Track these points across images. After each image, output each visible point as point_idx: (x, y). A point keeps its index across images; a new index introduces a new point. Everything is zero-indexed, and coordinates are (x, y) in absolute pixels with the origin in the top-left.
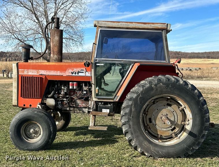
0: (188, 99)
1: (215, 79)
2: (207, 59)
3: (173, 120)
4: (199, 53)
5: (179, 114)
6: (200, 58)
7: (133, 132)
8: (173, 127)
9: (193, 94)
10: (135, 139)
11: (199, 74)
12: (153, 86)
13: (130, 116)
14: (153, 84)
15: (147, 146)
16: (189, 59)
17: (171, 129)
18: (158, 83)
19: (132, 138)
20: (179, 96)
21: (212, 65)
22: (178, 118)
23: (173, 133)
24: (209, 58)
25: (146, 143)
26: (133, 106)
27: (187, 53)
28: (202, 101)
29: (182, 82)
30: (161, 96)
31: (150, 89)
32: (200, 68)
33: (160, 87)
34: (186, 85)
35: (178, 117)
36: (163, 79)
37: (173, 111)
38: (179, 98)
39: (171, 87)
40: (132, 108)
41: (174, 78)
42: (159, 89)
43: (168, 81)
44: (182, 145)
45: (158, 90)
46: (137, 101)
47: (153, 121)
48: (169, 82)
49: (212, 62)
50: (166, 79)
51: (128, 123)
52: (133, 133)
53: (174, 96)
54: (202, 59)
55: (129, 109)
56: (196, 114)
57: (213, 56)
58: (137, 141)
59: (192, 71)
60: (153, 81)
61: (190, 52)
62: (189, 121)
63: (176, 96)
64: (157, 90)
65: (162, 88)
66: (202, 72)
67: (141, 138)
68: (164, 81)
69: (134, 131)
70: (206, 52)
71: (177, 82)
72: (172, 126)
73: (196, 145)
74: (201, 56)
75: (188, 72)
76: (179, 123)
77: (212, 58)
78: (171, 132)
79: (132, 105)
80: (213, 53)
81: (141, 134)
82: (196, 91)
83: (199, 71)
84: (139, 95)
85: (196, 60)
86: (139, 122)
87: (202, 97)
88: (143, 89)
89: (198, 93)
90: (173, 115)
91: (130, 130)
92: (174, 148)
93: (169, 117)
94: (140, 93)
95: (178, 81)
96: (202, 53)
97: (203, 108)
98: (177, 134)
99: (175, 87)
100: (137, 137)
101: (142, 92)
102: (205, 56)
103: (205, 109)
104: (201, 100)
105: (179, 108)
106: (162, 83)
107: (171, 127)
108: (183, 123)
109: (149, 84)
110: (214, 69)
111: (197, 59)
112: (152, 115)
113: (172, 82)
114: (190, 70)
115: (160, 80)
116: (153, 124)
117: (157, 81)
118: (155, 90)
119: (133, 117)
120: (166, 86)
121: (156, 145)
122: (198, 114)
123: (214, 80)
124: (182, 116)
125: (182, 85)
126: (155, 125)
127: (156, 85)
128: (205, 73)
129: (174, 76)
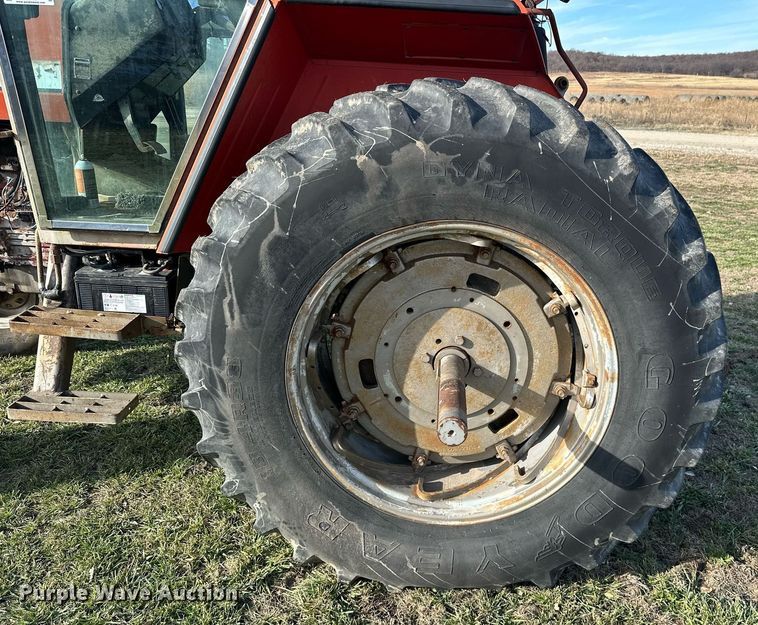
0: (600, 253)
1: (686, 125)
2: (665, 75)
3: (504, 373)
4: (647, 58)
5: (539, 336)
6: (649, 70)
7: (245, 457)
8: (501, 409)
9: (642, 223)
10: (260, 496)
11: (644, 111)
12: (360, 159)
13: (219, 363)
14: (361, 145)
15: (333, 532)
16: (619, 74)
17: (488, 419)
18: (399, 141)
19: (244, 489)
20: (542, 233)
21: (677, 92)
22: (536, 362)
23: (500, 442)
24: (671, 73)
25: (329, 516)
26: (231, 296)
27: (619, 57)
28: (695, 269)
29: (574, 129)
30: (425, 229)
31: (343, 181)
32: (647, 97)
33: (414, 167)
34: (598, 156)
35: (536, 353)
36: (435, 110)
37: (507, 324)
38: (544, 250)
39: (487, 167)
40: (227, 314)
41: (521, 101)
42: (404, 187)
43: (475, 120)
44: (544, 527)
45: (397, 191)
46: (256, 266)
47: (386, 380)
48: (476, 134)
49: (678, 83)
50: (456, 105)
51: (210, 405)
52: (249, 464)
53: (507, 234)
54: (654, 75)
55: (204, 316)
56: (644, 351)
57: (681, 66)
58: (274, 508)
59: (628, 104)
60: (361, 124)
61: (625, 56)
62: (596, 389)
63: (525, 235)
64: (388, 189)
65: (429, 174)
66: (653, 108)
67: (299, 490)
68: (439, 122)
69: (248, 448)
70: (663, 56)
71: (534, 134)
72: (494, 404)
73: (628, 524)
74: (650, 65)
75: (617, 107)
76: (540, 386)
77: (677, 72)
78: (487, 437)
79: (221, 291)
80: (683, 58)
81: (297, 464)
82: (663, 200)
83: (644, 105)
84: (266, 224)
85: (639, 75)
86: (283, 396)
87: (696, 243)
88: (293, 181)
89: (674, 211)
90: (505, 347)
91: (223, 443)
92: (492, 543)
93: (482, 354)
94: (271, 210)
95: (542, 122)
96: (655, 59)
97: (696, 317)
98: (520, 446)
99: (516, 172)
100: (274, 484)
101: (284, 203)
102: (662, 65)
103: (708, 320)
104: (688, 263)
105: (542, 302)
106: (427, 141)
107: (491, 412)
108: (559, 387)
109: (336, 142)
110: (683, 99)
111: (641, 75)
112: (381, 345)
113: (499, 129)
114: (623, 101)
115: (414, 114)
116: (386, 395)
117: (394, 124)
118: (375, 190)
119: (233, 369)
120: (455, 161)
121: (392, 525)
122: (655, 352)
123: (684, 129)
124: (555, 351)
125: (568, 153)
126: (398, 399)
127: (381, 154)
128: (660, 110)
129: (520, 90)
